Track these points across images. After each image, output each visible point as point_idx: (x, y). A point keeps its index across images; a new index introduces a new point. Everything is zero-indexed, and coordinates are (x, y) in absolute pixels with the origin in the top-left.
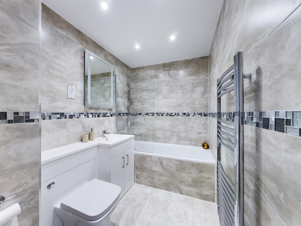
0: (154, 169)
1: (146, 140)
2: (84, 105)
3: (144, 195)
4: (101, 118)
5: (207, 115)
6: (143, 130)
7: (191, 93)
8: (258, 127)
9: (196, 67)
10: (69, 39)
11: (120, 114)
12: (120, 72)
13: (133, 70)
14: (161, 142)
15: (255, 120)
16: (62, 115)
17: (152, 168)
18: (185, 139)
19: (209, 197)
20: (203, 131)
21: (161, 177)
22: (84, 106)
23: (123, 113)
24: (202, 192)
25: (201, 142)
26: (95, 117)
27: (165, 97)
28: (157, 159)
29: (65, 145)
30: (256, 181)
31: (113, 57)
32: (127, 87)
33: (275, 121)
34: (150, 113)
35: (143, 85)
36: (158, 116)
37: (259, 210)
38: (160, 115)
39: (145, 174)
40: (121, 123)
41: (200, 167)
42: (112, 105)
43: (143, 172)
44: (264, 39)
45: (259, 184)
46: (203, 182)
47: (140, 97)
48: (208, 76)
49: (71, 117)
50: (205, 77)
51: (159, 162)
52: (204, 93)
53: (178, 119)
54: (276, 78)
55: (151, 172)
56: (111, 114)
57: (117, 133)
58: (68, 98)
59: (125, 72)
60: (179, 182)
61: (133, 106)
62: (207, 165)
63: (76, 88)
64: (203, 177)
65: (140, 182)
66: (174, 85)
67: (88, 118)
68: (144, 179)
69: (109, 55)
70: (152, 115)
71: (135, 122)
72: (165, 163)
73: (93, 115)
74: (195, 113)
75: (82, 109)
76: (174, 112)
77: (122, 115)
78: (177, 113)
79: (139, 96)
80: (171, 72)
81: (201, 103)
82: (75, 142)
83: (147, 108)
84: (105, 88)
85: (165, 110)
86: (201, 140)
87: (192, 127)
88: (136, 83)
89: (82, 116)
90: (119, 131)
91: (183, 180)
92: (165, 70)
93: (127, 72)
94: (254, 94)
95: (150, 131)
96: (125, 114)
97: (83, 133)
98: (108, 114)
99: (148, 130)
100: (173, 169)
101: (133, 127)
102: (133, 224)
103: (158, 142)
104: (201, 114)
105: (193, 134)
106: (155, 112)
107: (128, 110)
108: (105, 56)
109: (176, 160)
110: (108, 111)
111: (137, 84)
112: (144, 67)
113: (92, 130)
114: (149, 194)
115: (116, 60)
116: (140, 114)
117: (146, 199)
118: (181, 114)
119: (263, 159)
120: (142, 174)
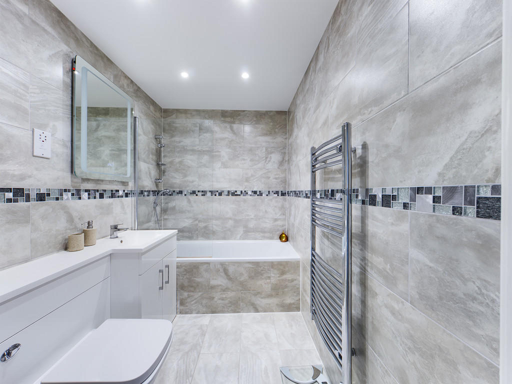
0: (213, 282)
1: (190, 238)
2: (72, 172)
3: (199, 329)
4: (107, 201)
5: (286, 193)
6: (186, 220)
7: (264, 162)
8: (364, 204)
9: (272, 124)
10: (38, 25)
11: (142, 192)
12: (142, 112)
13: (166, 113)
14: (218, 239)
15: (360, 198)
16: (19, 193)
17: (210, 282)
18: (255, 230)
19: (293, 306)
20: (280, 217)
21: (225, 294)
22: (70, 176)
23: (147, 191)
24: (284, 302)
25: (278, 233)
26: (95, 198)
27: (225, 166)
28: (219, 266)
29: (26, 260)
30: (361, 262)
31: (130, 81)
32: (154, 141)
33: (382, 197)
34: (199, 191)
35: (187, 141)
36: (214, 196)
37: (365, 290)
38: (217, 194)
39: (197, 295)
40: (144, 209)
41: (282, 267)
42: (129, 175)
43: (193, 292)
44: (370, 115)
45: (365, 264)
46: (286, 287)
47: (181, 163)
48: (286, 139)
49: (41, 197)
50: (284, 140)
51: (221, 270)
52: (281, 163)
53: (245, 201)
54: (383, 156)
55: (209, 289)
56: (126, 192)
57: (138, 230)
58: (34, 156)
59: (151, 114)
60: (254, 295)
61: (164, 177)
62: (291, 262)
63: (52, 135)
64: (286, 280)
65: (187, 310)
66: (240, 147)
67: (80, 200)
68: (196, 303)
69: (122, 77)
70: (202, 195)
71: (169, 207)
72: (231, 269)
73: (89, 194)
74: (269, 192)
75: (66, 181)
76: (239, 189)
77: (146, 193)
78: (243, 192)
79: (177, 160)
80: (235, 126)
81: (277, 176)
82: (52, 252)
83: (193, 182)
84: (99, 139)
85: (225, 186)
86: (278, 230)
87: (266, 211)
88: (172, 136)
89: (66, 196)
90: (142, 225)
91: (259, 291)
92: (225, 122)
93: (155, 115)
94: (359, 169)
95: (199, 221)
96: (151, 193)
97: (69, 231)
98: (121, 193)
99: (195, 221)
100: (245, 277)
101: (166, 217)
102: (190, 379)
103: (214, 239)
104: (277, 193)
105: (266, 222)
106: (207, 189)
107: (157, 186)
108: (116, 77)
109: (249, 262)
110: (119, 186)
111: (173, 139)
112: (188, 110)
113: (89, 224)
114: (207, 325)
115: (136, 88)
116: (181, 192)
117: (203, 335)
118: (250, 193)
119: (369, 237)
120: (192, 296)
